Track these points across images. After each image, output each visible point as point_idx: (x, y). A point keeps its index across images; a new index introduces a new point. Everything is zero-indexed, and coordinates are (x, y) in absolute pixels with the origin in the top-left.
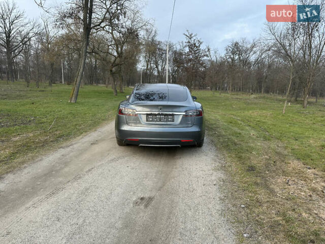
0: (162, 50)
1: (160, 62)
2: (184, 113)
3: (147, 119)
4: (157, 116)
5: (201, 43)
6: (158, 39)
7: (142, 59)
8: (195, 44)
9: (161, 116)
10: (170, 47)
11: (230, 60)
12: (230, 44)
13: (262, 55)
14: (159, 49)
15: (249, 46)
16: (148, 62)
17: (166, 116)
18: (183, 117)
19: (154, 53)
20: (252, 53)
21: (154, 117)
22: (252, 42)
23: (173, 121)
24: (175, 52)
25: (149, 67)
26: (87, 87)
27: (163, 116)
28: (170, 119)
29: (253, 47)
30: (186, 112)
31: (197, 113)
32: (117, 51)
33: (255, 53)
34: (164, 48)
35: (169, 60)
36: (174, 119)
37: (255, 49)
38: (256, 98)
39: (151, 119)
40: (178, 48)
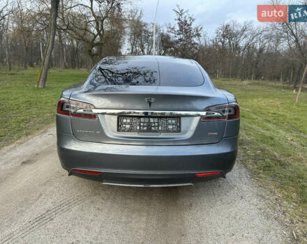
0: (147, 32)
1: (146, 45)
2: (204, 113)
3: (118, 125)
4: (142, 120)
5: (193, 20)
6: (143, 20)
7: (126, 41)
8: (186, 21)
9: (152, 120)
10: (156, 30)
11: (220, 44)
12: (221, 27)
13: (253, 39)
14: (145, 31)
15: (240, 29)
16: (133, 45)
17: (163, 121)
18: (200, 121)
19: (140, 35)
20: (243, 37)
21: (135, 120)
22: (243, 25)
23: (179, 131)
24: (162, 35)
25: (134, 49)
26: (67, 70)
27: (156, 120)
28: (170, 127)
29: (244, 31)
30: (207, 109)
31: (230, 111)
32: (98, 30)
33: (246, 37)
34: (151, 30)
35: (156, 44)
36: (180, 127)
37: (246, 33)
38: (250, 84)
39: (128, 126)
40: (165, 30)
